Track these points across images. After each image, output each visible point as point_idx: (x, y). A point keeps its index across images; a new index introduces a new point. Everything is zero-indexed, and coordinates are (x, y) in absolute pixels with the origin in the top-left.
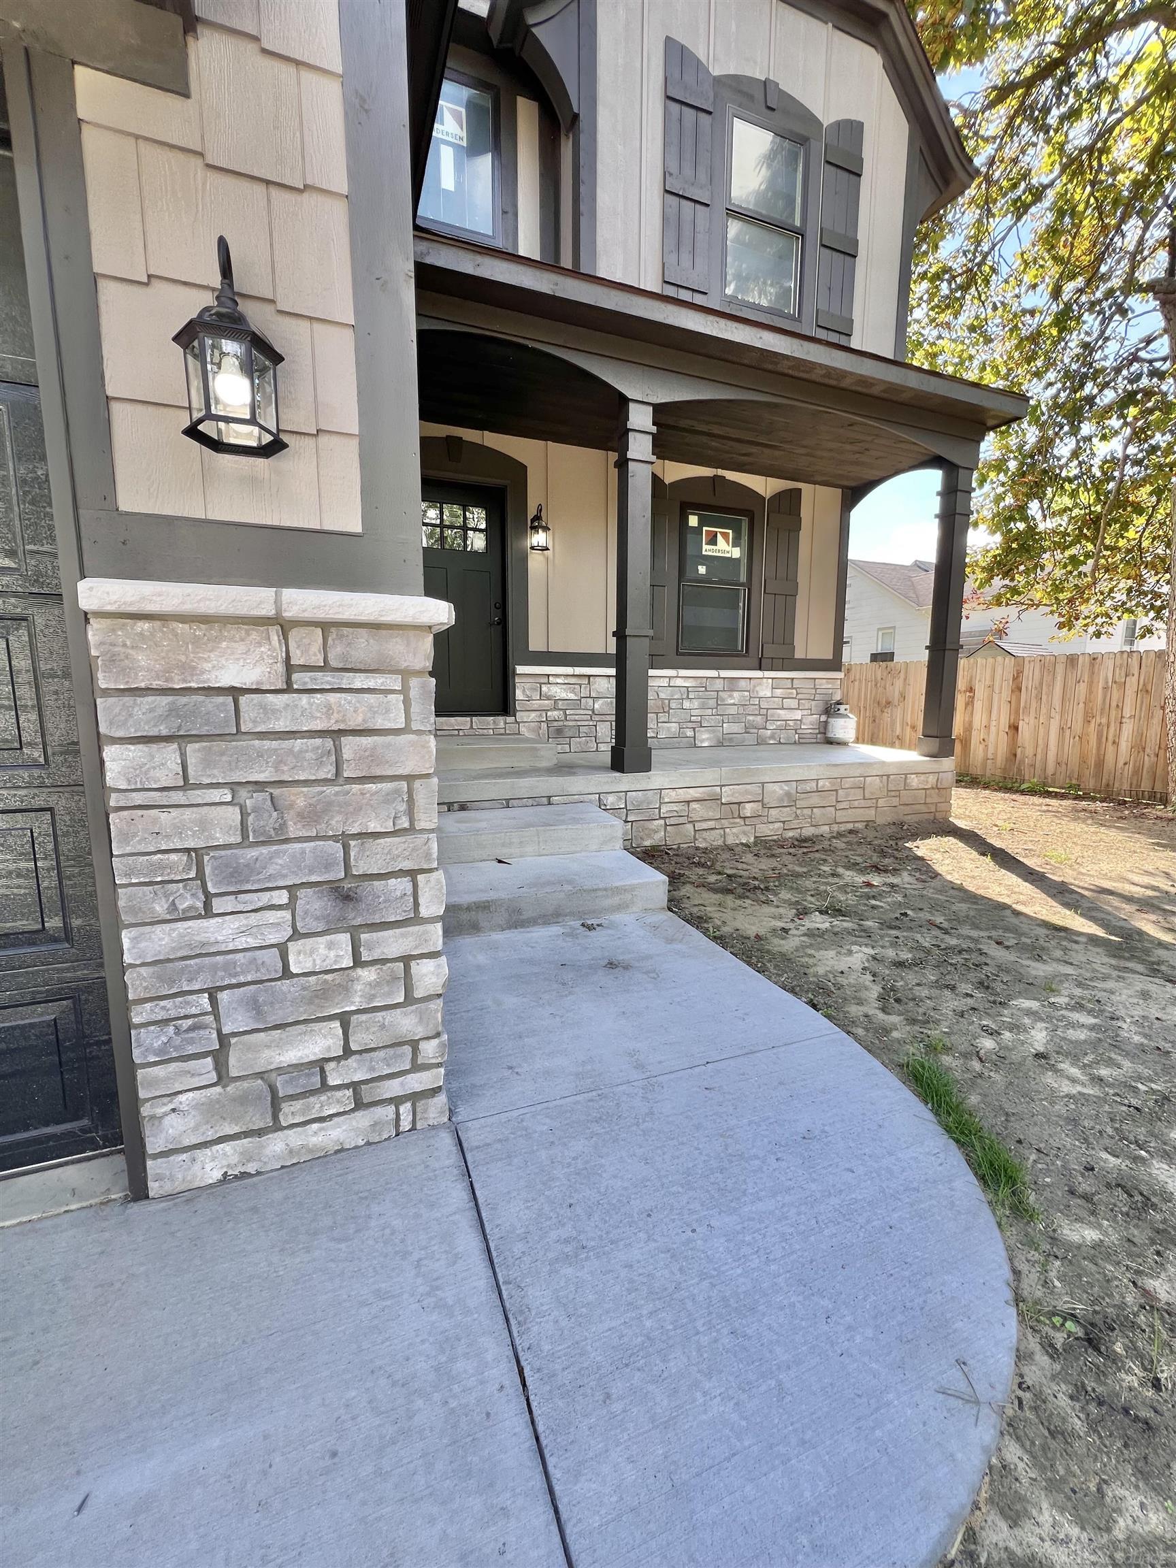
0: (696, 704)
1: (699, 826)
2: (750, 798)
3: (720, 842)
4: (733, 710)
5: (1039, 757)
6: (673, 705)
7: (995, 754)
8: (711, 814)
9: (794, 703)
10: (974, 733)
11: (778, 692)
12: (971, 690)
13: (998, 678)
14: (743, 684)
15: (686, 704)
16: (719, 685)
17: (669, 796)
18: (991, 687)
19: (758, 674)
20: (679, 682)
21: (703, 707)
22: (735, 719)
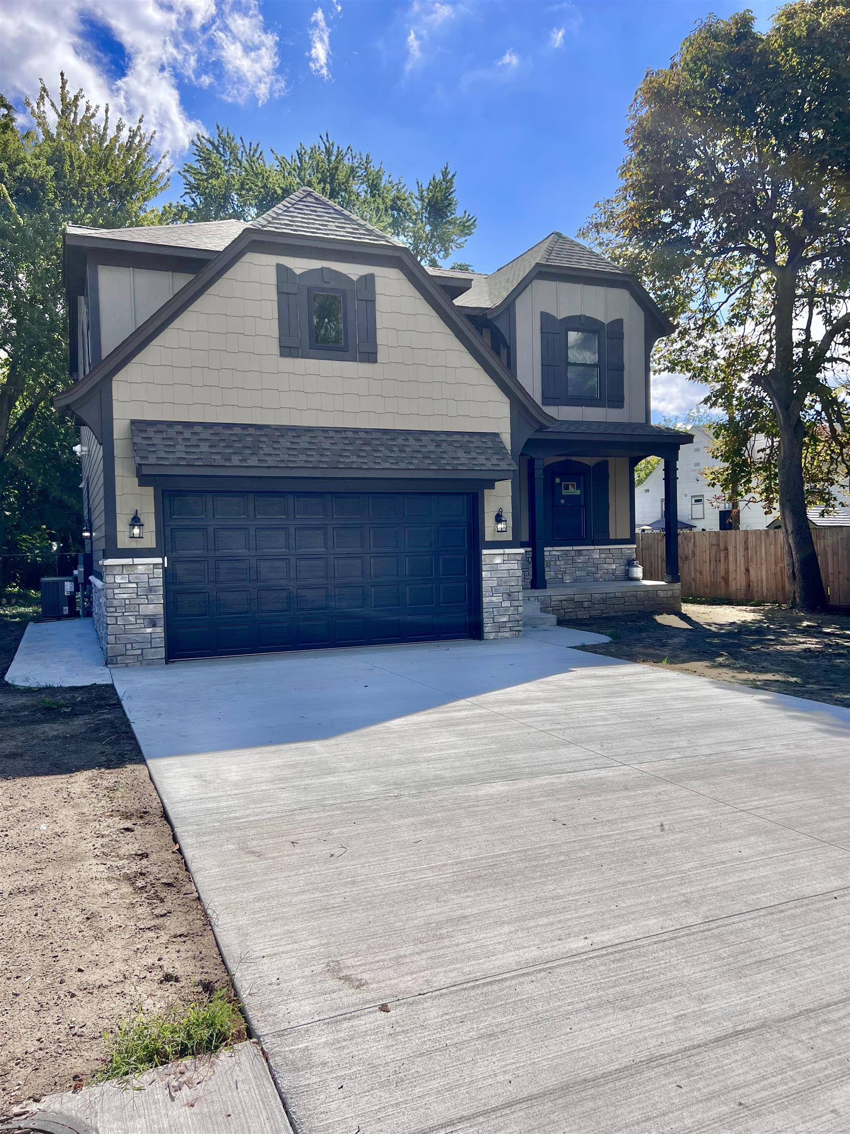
0: (562, 563)
1: (566, 610)
2: (586, 600)
3: (575, 617)
4: (580, 565)
5: (759, 587)
6: (552, 563)
7: (740, 586)
8: (571, 606)
9: (611, 561)
10: (730, 574)
11: (603, 556)
12: (726, 549)
13: (738, 543)
14: (584, 552)
15: (558, 563)
16: (573, 553)
17: (554, 598)
18: (735, 547)
19: (592, 547)
20: (554, 553)
21: (566, 564)
22: (580, 569)
